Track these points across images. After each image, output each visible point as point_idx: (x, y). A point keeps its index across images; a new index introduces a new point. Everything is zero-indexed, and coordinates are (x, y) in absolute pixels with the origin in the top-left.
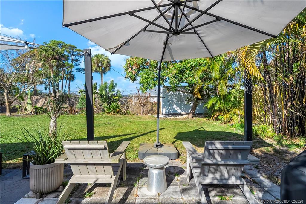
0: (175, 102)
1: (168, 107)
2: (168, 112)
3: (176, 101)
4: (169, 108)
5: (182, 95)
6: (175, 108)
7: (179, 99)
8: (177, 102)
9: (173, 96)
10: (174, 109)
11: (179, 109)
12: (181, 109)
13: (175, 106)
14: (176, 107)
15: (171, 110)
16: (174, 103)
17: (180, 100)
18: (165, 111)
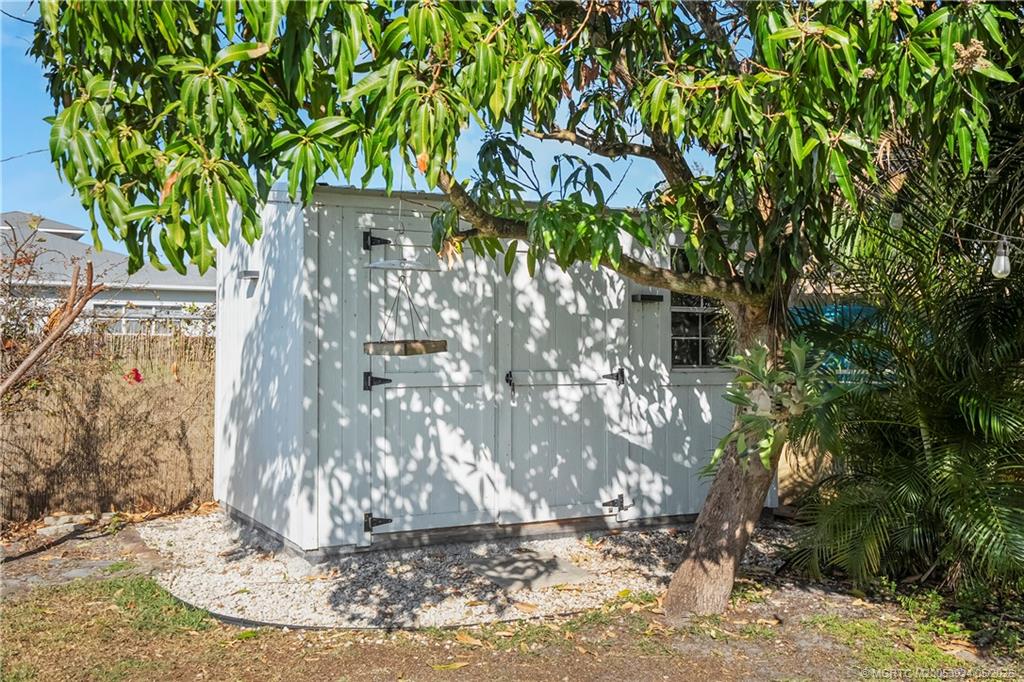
0: (448, 400)
1: (372, 457)
2: (371, 522)
3: (460, 377)
4: (389, 467)
5: (530, 311)
6: (458, 473)
7: (494, 350)
8: (471, 386)
9: (434, 315)
10: (444, 485)
11: (500, 478)
12: (514, 482)
13: (451, 440)
14: (465, 453)
15: (404, 492)
16: (439, 405)
17: (505, 368)
18: (335, 512)
